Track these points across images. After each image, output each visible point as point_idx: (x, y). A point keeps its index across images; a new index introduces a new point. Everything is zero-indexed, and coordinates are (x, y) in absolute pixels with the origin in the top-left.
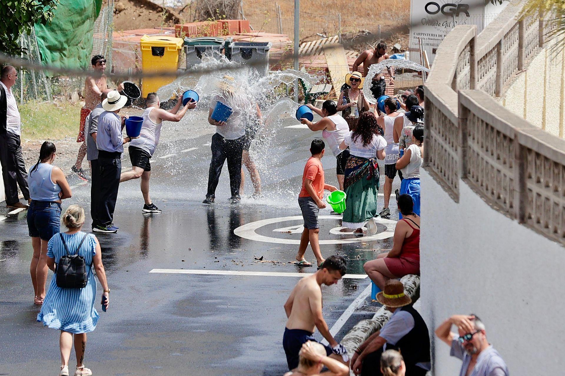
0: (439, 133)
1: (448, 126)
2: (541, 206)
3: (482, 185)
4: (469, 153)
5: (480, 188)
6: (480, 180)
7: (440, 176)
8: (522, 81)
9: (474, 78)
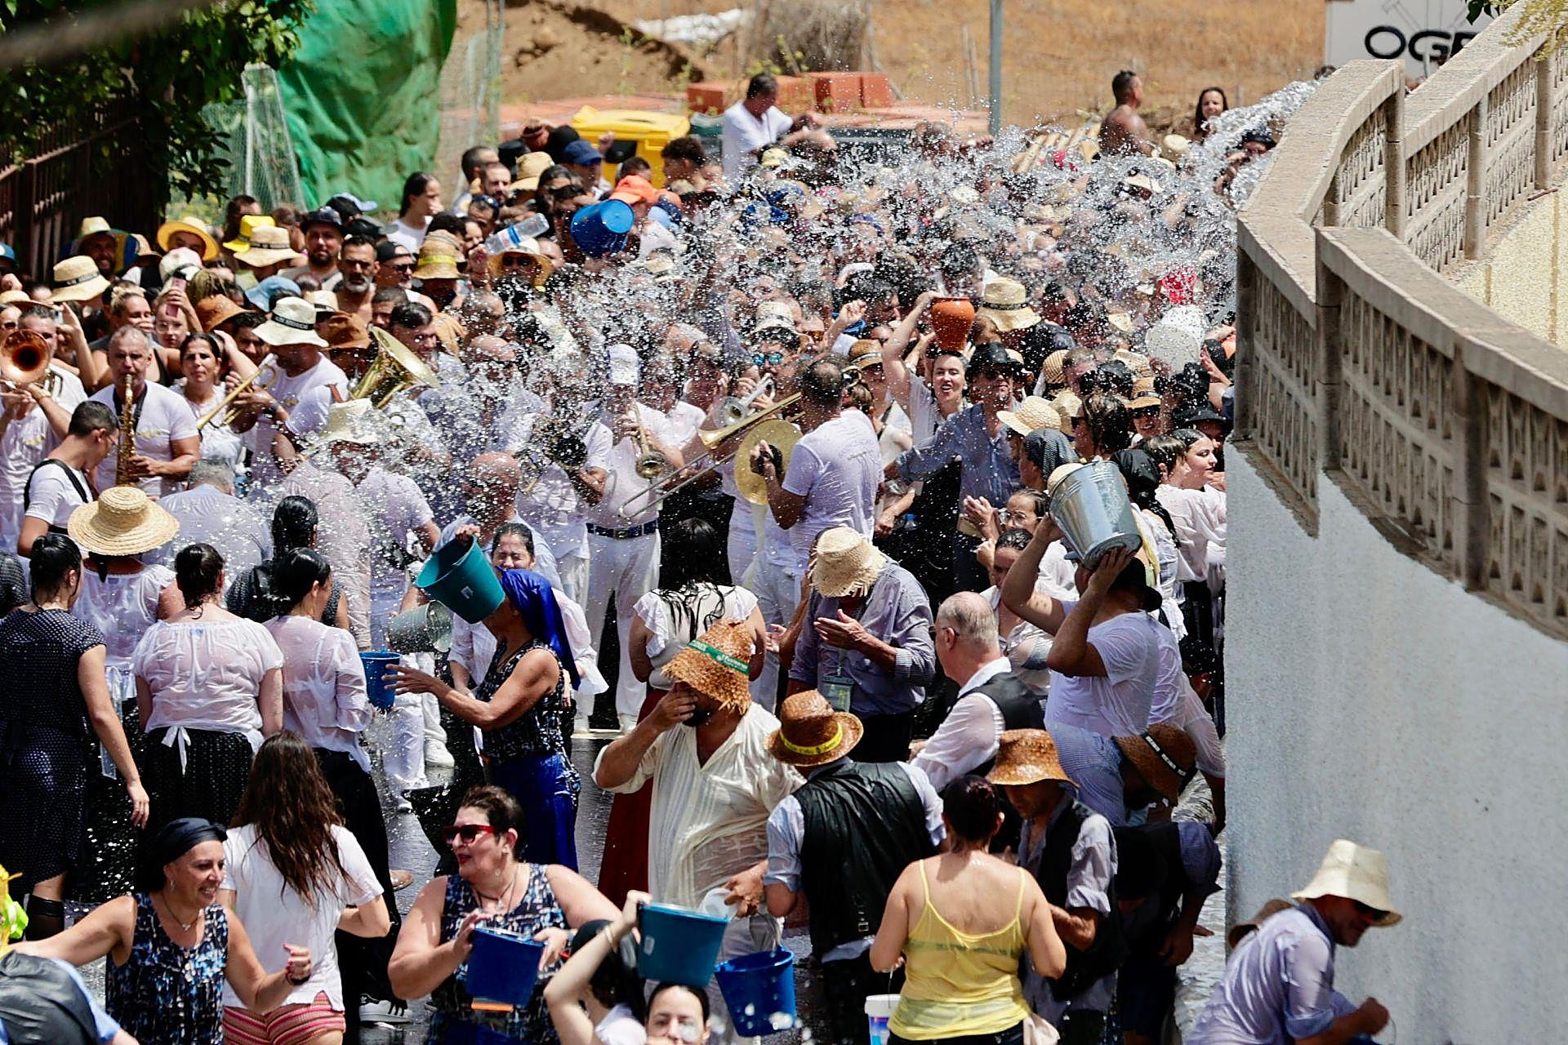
0: (1275, 347)
1: (1295, 328)
2: (1524, 541)
3: (1376, 488)
4: (1346, 402)
5: (1372, 497)
6: (1370, 473)
7: (1276, 466)
8: (1545, 217)
9: (1396, 206)
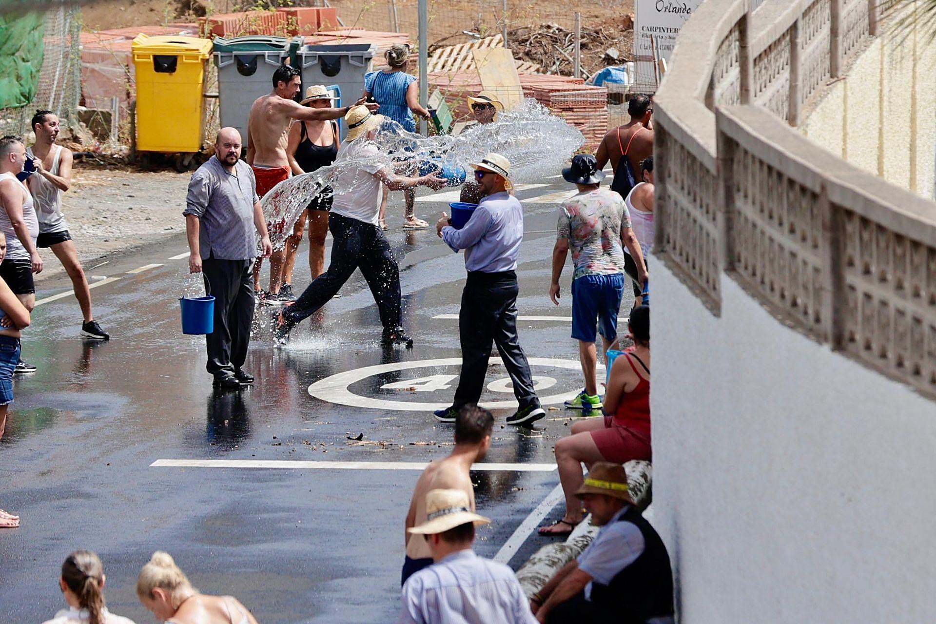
0: (683, 188)
1: (698, 174)
2: (873, 316)
3: (763, 282)
4: (739, 224)
5: (760, 288)
6: (758, 273)
7: (686, 269)
8: (838, 97)
9: (747, 90)
